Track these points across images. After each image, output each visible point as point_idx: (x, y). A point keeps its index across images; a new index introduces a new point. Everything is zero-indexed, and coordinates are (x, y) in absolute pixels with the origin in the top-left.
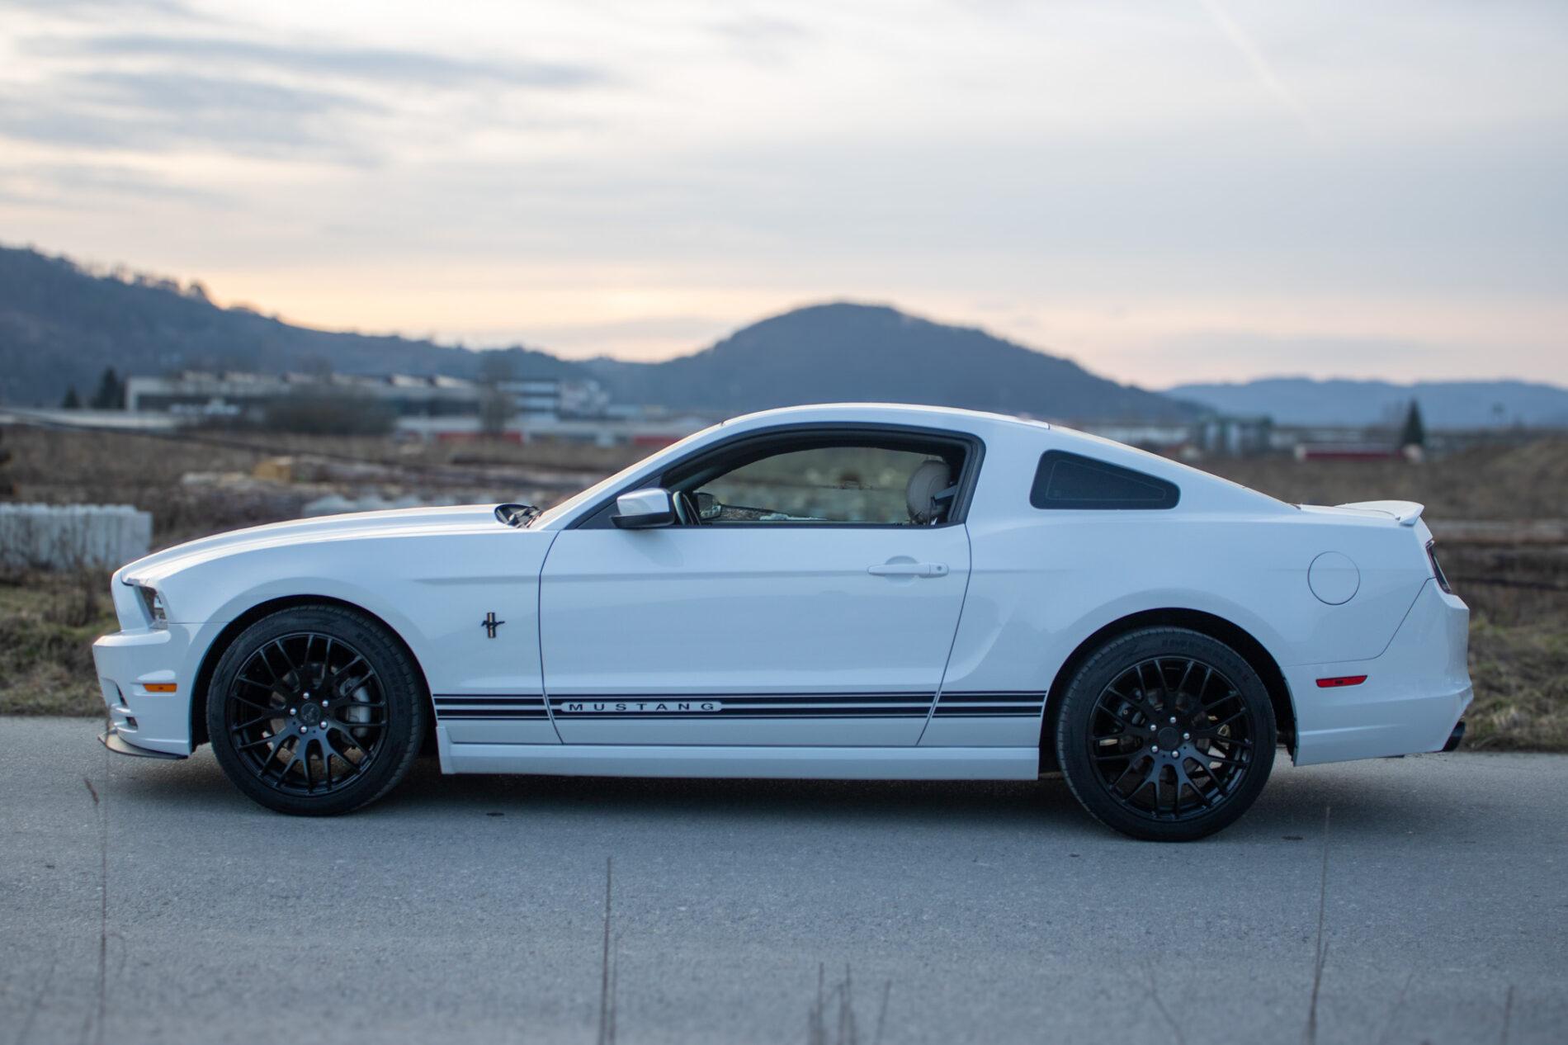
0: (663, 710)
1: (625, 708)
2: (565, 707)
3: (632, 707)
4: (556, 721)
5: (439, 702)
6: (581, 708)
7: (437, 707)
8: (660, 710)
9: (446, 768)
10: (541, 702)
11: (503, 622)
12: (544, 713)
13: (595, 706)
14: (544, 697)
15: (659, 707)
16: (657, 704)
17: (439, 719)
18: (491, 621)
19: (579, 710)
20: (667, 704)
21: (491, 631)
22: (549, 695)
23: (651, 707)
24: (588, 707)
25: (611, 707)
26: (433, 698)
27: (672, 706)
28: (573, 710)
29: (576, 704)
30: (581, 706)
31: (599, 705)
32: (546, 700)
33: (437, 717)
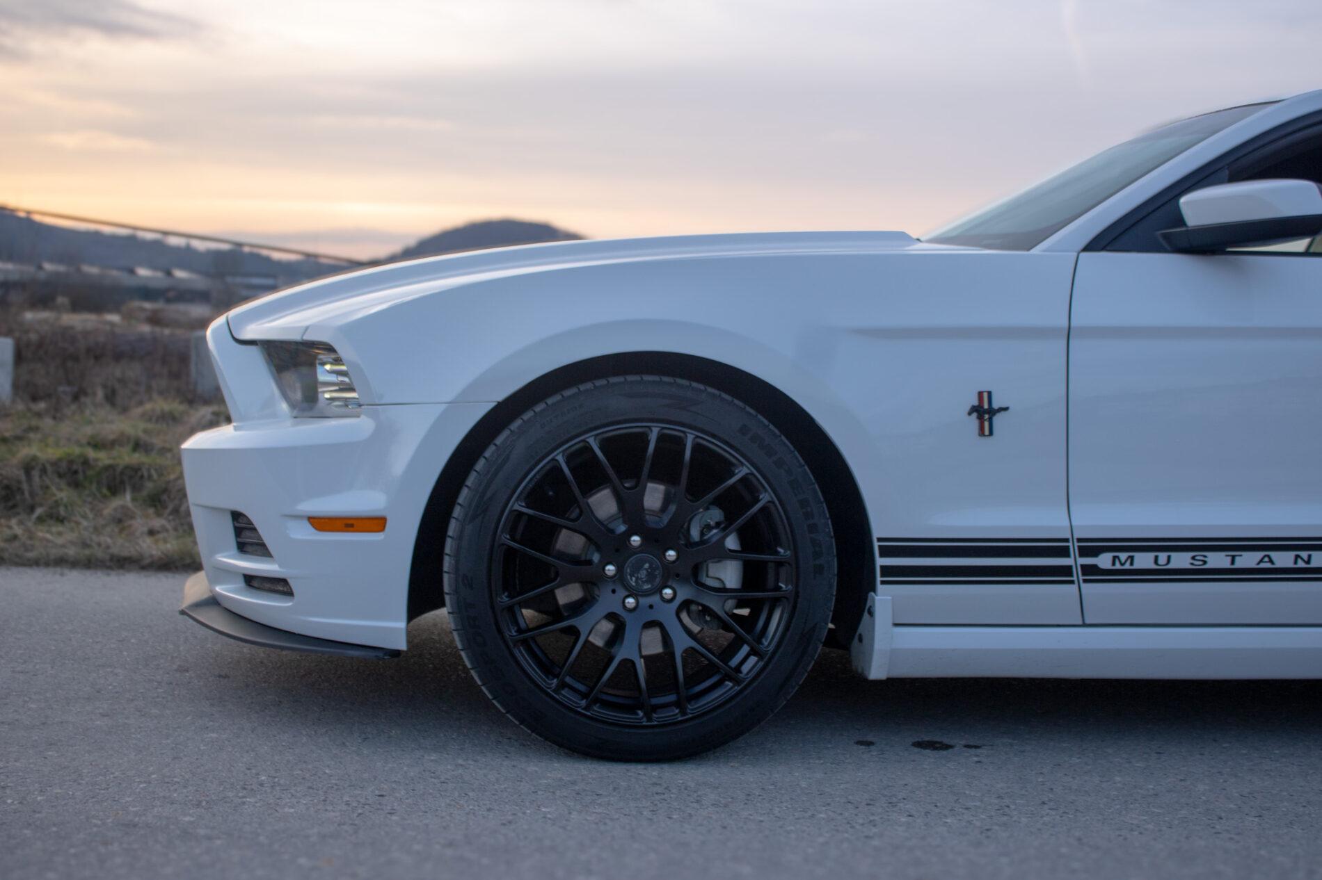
0: (1268, 565)
1: (1205, 562)
2: (1104, 561)
3: (1218, 560)
4: (1083, 586)
5: (885, 552)
6: (1132, 564)
7: (880, 561)
8: (1262, 565)
9: (877, 670)
10: (1064, 552)
11: (1006, 409)
12: (1067, 571)
13: (1156, 558)
14: (1070, 544)
15: (1261, 561)
16: (1260, 554)
17: (883, 583)
18: (986, 406)
19: (1127, 566)
20: (1274, 555)
21: (986, 424)
22: (1079, 540)
23: (1248, 560)
24: (1144, 561)
25: (1181, 560)
26: (876, 545)
27: (1283, 559)
28: (1118, 566)
29: (1123, 556)
30: (1132, 558)
31: (1163, 557)
32: (1073, 547)
33: (879, 579)
